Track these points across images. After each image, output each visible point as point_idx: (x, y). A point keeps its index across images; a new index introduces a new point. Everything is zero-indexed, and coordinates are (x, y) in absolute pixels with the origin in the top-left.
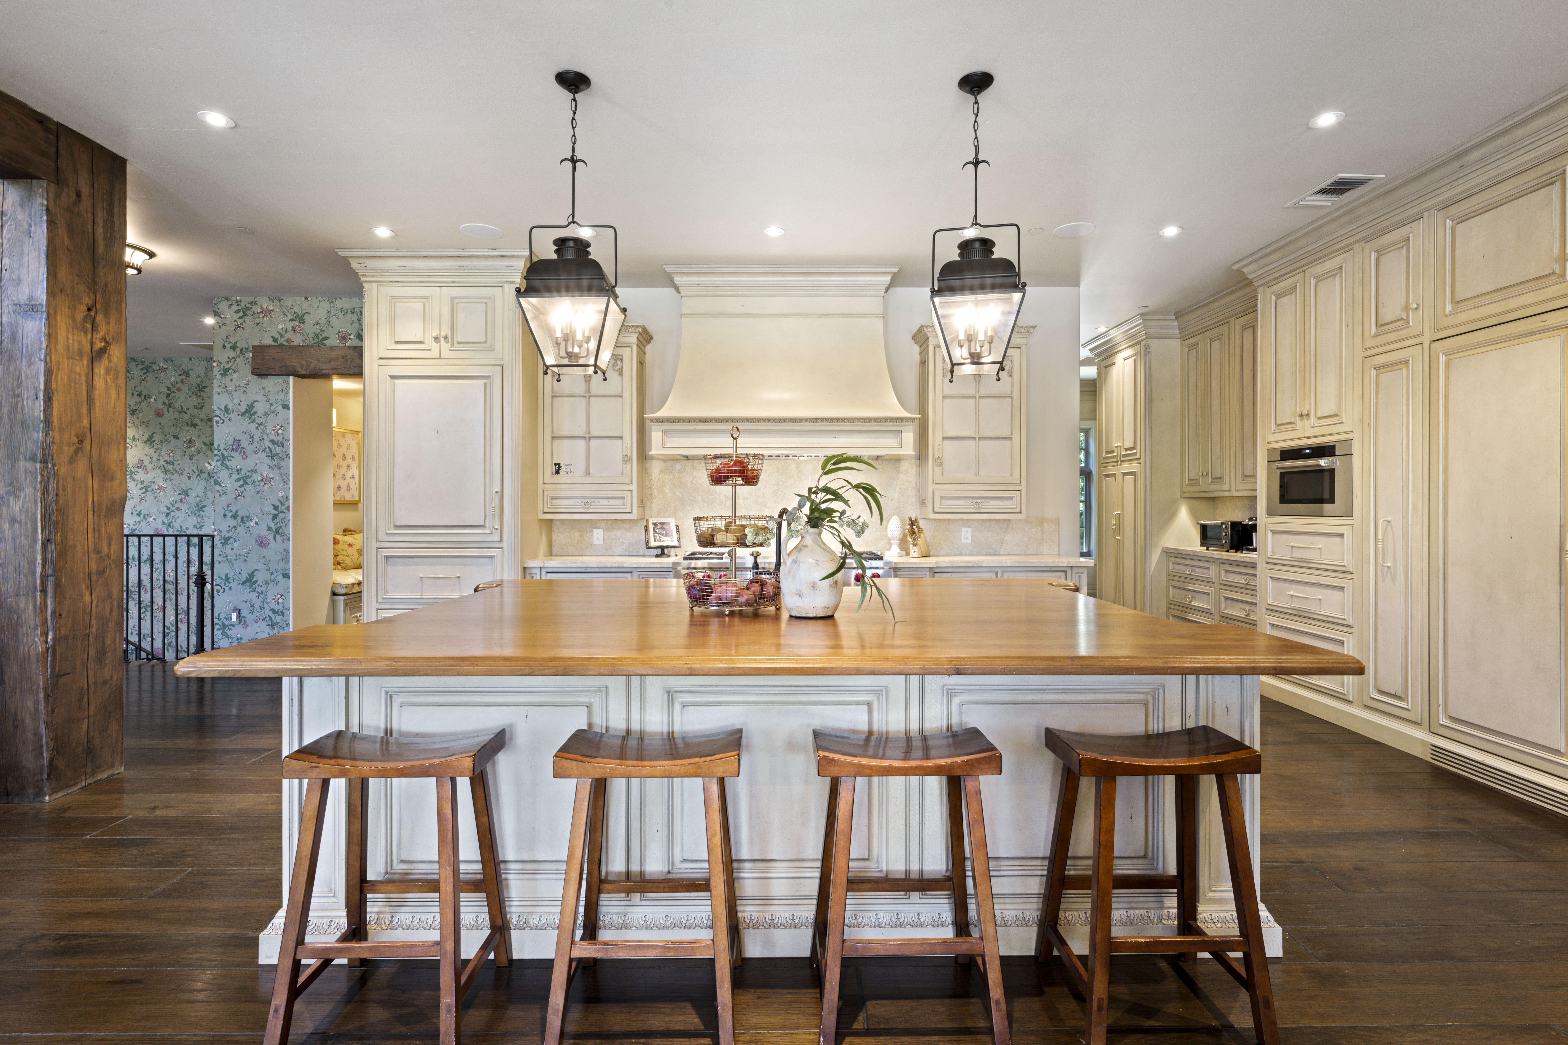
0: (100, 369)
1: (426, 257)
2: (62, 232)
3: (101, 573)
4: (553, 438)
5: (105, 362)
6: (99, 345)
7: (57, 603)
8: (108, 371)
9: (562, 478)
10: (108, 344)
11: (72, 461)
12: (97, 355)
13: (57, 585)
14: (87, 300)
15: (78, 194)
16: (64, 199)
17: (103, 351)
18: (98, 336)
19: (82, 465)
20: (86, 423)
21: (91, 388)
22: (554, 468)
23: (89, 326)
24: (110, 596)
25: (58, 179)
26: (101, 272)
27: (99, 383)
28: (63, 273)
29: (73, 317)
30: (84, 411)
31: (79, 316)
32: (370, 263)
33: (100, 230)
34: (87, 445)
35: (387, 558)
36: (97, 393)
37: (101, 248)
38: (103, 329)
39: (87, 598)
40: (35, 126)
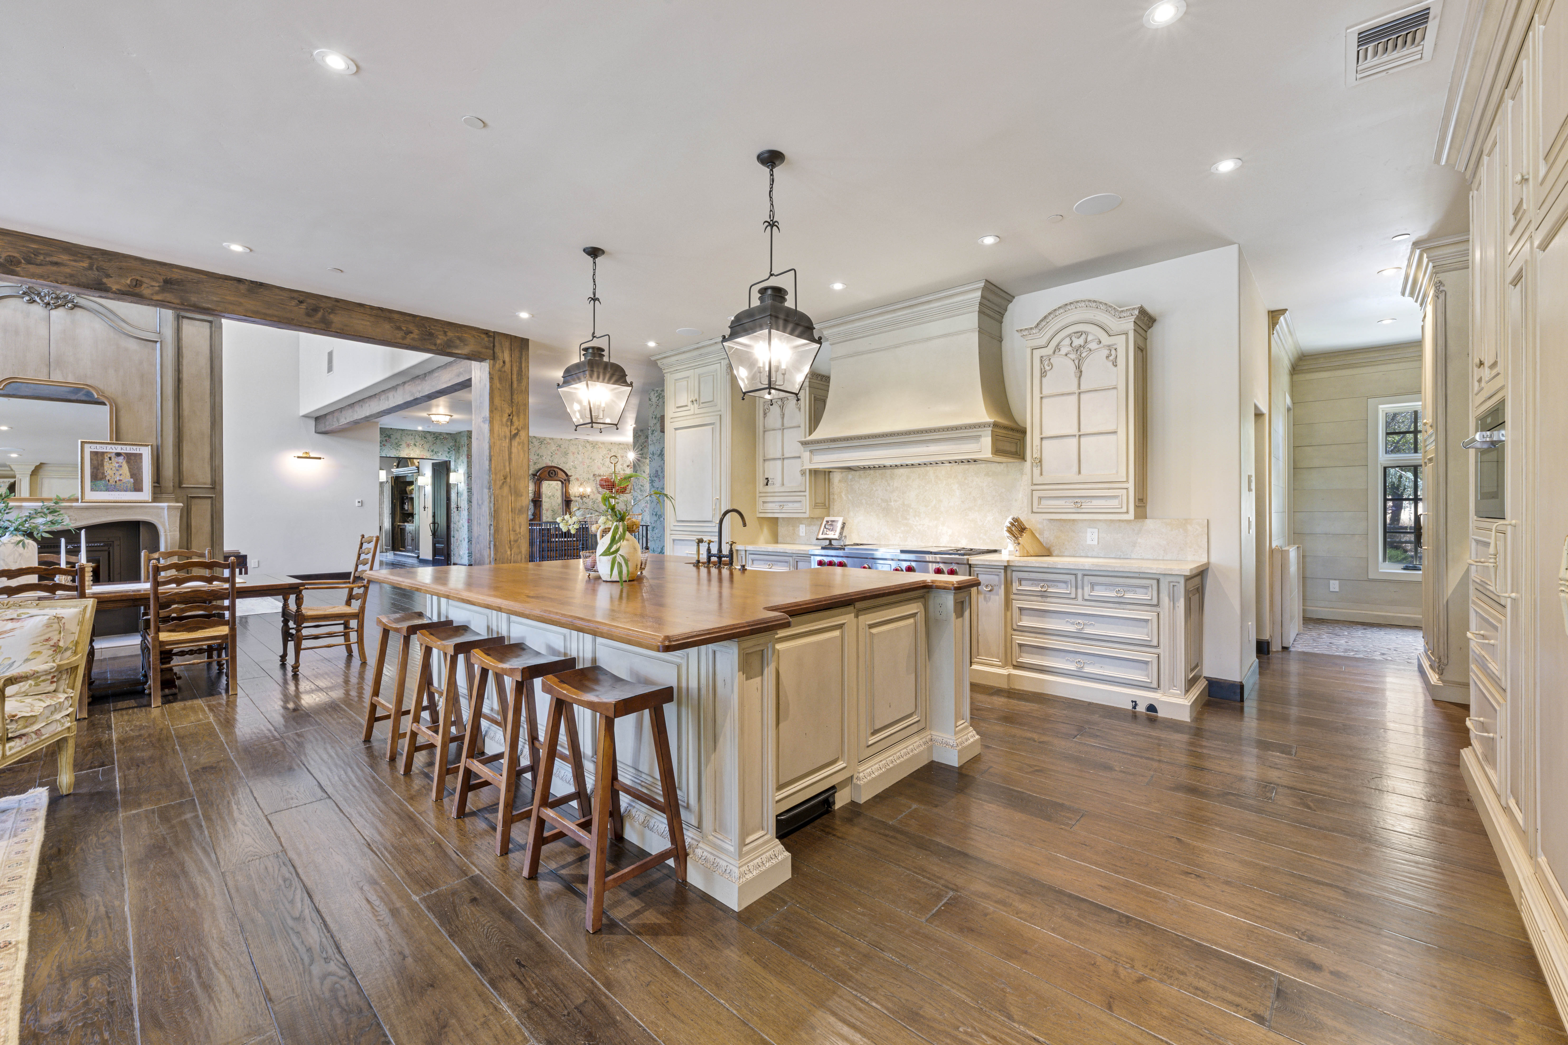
0: (515, 443)
1: (684, 352)
2: (496, 381)
3: (516, 541)
4: (764, 460)
5: (517, 439)
6: (514, 432)
7: (495, 554)
8: (519, 444)
9: (769, 489)
10: (519, 430)
11: (501, 488)
12: (514, 436)
13: (495, 545)
14: (508, 411)
15: (504, 362)
16: (497, 366)
17: (516, 435)
18: (513, 428)
19: (506, 490)
20: (508, 469)
21: (510, 453)
22: (765, 481)
23: (509, 423)
24: (520, 552)
25: (494, 358)
26: (515, 397)
27: (514, 450)
28: (497, 401)
29: (501, 421)
30: (507, 464)
31: (505, 420)
32: (665, 361)
33: (515, 377)
34: (508, 480)
35: (674, 540)
36: (513, 456)
37: (515, 385)
38: (516, 423)
39: (509, 553)
40: (483, 336)
